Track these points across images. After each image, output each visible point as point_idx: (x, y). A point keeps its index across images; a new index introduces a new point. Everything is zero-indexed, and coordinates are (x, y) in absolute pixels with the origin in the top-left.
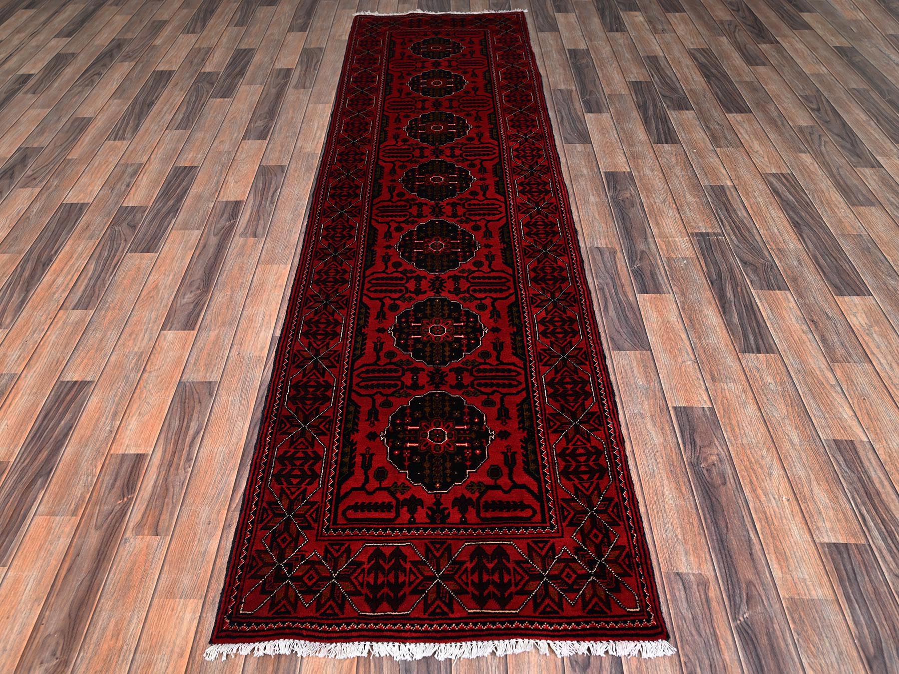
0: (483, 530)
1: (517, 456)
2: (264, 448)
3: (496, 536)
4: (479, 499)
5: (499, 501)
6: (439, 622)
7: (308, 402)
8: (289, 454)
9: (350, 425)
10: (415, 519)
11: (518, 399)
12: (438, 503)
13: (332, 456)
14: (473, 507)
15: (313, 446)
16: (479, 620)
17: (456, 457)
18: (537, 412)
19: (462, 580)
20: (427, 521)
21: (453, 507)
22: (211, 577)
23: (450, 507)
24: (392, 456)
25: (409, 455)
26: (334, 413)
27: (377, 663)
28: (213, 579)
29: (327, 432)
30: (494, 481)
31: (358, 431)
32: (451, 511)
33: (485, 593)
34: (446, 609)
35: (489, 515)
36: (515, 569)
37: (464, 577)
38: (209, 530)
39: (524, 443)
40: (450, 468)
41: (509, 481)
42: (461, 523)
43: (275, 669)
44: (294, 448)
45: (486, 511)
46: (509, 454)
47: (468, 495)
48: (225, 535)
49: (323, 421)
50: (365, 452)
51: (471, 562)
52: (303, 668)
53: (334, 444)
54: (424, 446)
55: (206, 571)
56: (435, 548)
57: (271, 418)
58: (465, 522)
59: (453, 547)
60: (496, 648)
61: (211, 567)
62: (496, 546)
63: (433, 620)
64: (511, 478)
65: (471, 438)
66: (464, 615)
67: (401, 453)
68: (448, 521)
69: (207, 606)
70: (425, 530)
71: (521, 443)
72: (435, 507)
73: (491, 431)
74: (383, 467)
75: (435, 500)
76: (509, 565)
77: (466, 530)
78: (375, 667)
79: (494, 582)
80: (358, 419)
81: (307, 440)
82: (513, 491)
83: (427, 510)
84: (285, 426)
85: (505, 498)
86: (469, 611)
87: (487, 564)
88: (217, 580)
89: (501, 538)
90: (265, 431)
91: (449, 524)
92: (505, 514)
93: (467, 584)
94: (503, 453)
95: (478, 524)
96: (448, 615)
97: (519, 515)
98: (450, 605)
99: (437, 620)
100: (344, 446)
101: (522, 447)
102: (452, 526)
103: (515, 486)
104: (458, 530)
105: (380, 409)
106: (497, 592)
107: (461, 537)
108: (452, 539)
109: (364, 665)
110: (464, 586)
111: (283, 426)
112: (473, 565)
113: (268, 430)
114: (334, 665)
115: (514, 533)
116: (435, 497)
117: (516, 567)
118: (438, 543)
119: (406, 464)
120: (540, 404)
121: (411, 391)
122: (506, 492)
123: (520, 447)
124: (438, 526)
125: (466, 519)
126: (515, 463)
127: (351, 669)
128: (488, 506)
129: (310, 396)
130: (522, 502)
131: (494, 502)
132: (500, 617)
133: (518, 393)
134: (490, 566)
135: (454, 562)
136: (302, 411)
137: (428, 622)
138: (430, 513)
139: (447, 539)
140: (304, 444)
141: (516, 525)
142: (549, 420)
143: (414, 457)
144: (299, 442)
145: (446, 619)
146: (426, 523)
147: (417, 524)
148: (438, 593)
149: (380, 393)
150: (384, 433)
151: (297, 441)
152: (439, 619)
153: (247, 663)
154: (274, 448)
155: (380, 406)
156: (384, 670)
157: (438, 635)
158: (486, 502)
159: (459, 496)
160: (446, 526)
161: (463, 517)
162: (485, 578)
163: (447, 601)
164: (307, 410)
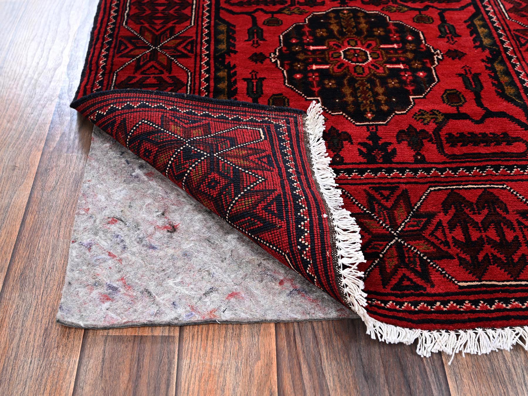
0: (455, 170)
1: (482, 78)
2: (97, 73)
3: (477, 178)
4: (437, 131)
5: (469, 133)
6: (412, 299)
7: (158, 22)
8: (135, 80)
9: (223, 46)
10: (342, 159)
11: (465, 15)
12: (374, 137)
13: (200, 82)
14: (431, 140)
15: (170, 70)
16: (482, 296)
17: (390, 81)
18: (496, 29)
19: (437, 238)
20: (361, 159)
21: (399, 142)
22: (18, 240)
23: (394, 140)
24: (291, 81)
25: (318, 79)
26: (197, 33)
27: (312, 366)
28: (21, 244)
29: (190, 54)
30: (455, 108)
31: (235, 52)
32: (397, 147)
33: (481, 257)
34: (419, 281)
35: (457, 150)
36: (519, 223)
37: (439, 234)
38: (15, 179)
39: (488, 63)
40: (383, 94)
41: (479, 109)
42: (417, 161)
43: (134, 378)
44: (142, 73)
45: (453, 145)
46: (470, 76)
47: (419, 126)
48: (39, 184)
49: (183, 42)
50: (250, 76)
51: (446, 213)
52: (183, 375)
53: (201, 67)
54: (339, 67)
55: (9, 233)
56: (382, 195)
57: (104, 39)
58: (423, 160)
59: (411, 195)
60: (521, 338)
61: (18, 227)
62: (481, 192)
63: (403, 296)
64: (480, 104)
65: (407, 58)
66: (454, 289)
67: (306, 77)
68: (395, 160)
69: (11, 282)
70: (361, 172)
71: (483, 64)
72: (371, 142)
73: (435, 50)
74: (281, 94)
75: (368, 133)
76: (508, 217)
77: (428, 170)
78: (310, 372)
79: (490, 241)
80: (234, 39)
81: (160, 64)
82: (487, 121)
83: (359, 147)
84: (127, 47)
85: (478, 129)
86: (461, 284)
87: (472, 216)
88: (27, 245)
89: (487, 181)
90: (96, 54)
91: (397, 163)
92: (482, 150)
93: (447, 243)
94: (460, 75)
95: (444, 163)
96: (425, 289)
97: (506, 150)
98: (425, 274)
99: (407, 296)
100: (217, 70)
101: (487, 68)
102: (404, 166)
103: (489, 114)
104: (415, 171)
105: (264, 28)
106: (499, 255)
107: (421, 181)
108: (406, 183)
109: (291, 369)
110: (442, 247)
111: (123, 48)
112: (448, 217)
113: (100, 52)
114: (237, 369)
115: (504, 175)
116: (368, 130)
117: (520, 219)
118: (385, 189)
119: (316, 89)
120: (498, 19)
121: (307, 8)
122: (477, 122)
123: (484, 68)
124: (382, 166)
125: (423, 157)
126: (482, 87)
127: (268, 375)
128: (453, 140)
129: (159, 15)
130: (505, 134)
131: (462, 135)
132: (515, 291)
133: (462, 8)
134: (479, 219)
135: (417, 215)
136: (150, 31)
137: (394, 298)
138: (364, 150)
139: (399, 183)
140: (156, 68)
141: (506, 163)
142: (518, 37)
143: (326, 82)
144: (149, 65)
145: (422, 295)
146: (361, 163)
147: (346, 164)
148: (401, 256)
149: (262, 10)
150: (275, 53)
151: (145, 64)
152: (412, 294)
153: (83, 368)
154: (112, 72)
155: (264, 24)
156: (327, 376)
157: (415, 318)
158: (450, 134)
159: (405, 128)
160: (393, 165)
161: (418, 154)
162: (475, 235)
163: (419, 269)
164: (158, 31)
